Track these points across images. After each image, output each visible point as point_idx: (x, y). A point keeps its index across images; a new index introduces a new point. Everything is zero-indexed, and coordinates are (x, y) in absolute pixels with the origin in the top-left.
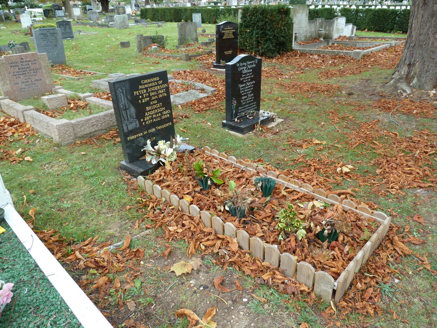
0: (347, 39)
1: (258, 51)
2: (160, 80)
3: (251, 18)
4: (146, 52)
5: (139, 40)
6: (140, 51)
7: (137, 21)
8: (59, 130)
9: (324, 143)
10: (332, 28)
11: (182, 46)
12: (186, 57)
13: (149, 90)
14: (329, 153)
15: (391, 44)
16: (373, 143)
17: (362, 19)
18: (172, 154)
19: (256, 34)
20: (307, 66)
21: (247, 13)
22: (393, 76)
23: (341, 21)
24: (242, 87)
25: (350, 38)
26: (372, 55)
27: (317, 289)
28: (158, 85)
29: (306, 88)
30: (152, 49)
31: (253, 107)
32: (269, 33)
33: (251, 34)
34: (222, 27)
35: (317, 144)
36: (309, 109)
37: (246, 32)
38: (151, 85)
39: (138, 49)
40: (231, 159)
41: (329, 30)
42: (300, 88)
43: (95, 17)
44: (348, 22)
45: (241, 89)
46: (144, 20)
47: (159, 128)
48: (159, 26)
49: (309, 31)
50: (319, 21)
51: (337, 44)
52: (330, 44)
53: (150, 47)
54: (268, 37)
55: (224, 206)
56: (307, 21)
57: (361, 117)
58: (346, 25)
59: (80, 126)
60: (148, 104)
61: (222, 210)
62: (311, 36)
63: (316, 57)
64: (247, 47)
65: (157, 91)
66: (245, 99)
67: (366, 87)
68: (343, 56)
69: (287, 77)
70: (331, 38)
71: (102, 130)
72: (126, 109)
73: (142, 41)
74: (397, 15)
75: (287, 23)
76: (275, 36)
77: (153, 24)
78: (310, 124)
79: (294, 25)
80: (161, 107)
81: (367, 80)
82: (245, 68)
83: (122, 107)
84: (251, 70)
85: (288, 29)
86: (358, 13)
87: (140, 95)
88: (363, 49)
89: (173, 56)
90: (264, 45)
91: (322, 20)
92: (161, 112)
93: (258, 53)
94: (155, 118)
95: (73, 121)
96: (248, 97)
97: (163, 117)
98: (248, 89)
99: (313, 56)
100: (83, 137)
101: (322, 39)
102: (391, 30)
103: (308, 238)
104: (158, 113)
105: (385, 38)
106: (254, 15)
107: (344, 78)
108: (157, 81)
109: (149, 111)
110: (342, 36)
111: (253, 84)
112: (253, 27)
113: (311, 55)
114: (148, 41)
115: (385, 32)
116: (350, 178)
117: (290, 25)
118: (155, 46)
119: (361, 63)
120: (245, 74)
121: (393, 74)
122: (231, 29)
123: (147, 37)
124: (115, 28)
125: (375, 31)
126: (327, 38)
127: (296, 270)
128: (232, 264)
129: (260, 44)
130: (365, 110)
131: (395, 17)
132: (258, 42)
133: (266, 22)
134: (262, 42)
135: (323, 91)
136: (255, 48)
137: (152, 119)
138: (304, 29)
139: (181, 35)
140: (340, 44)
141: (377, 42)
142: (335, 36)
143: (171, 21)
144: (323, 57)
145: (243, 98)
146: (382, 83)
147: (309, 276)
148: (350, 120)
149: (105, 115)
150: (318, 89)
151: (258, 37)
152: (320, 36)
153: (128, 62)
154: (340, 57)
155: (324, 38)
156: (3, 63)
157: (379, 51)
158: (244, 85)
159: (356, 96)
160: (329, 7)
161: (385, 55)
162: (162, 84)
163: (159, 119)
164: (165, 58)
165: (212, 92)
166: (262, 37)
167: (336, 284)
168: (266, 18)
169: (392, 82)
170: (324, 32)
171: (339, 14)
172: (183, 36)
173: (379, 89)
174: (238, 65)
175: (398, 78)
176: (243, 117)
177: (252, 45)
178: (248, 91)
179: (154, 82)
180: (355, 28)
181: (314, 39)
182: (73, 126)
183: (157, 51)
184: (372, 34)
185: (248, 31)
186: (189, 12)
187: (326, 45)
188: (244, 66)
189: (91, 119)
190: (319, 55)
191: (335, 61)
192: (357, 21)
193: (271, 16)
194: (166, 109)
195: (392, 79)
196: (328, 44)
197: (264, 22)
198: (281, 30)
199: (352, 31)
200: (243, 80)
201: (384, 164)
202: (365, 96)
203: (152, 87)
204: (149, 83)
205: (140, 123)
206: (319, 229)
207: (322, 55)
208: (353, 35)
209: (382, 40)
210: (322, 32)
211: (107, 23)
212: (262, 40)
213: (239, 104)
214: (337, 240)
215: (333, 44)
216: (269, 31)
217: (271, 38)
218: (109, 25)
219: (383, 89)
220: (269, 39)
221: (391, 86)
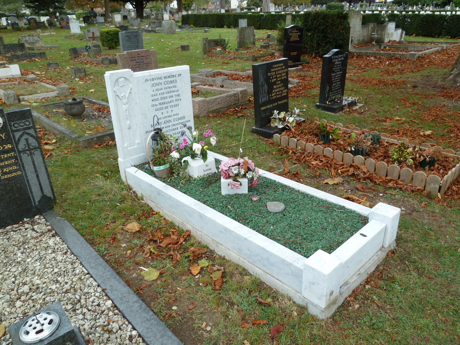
0: (397, 43)
1: (318, 53)
2: (283, 66)
3: (313, 22)
4: (211, 54)
5: (205, 43)
6: (205, 54)
7: (180, 27)
8: (199, 105)
9: (404, 119)
10: (384, 33)
11: (241, 49)
12: (253, 58)
13: (277, 73)
14: (409, 125)
15: (443, 47)
16: (443, 119)
17: (409, 24)
18: (293, 121)
19: (317, 37)
20: (367, 65)
21: (309, 18)
22: (452, 72)
23: (391, 26)
24: (334, 76)
25: (400, 42)
26: (426, 56)
27: (428, 189)
28: (282, 69)
29: (374, 82)
30: (217, 51)
31: (339, 94)
32: (330, 36)
33: (312, 37)
34: (290, 30)
35: (397, 120)
36: (382, 97)
37: (307, 35)
38: (278, 69)
39: (203, 51)
40: (339, 125)
41: (381, 34)
42: (370, 82)
43: (137, 23)
44: (397, 27)
45: (333, 77)
46: (187, 26)
47: (280, 103)
48: (206, 32)
49: (362, 35)
50: (371, 25)
51: (389, 47)
52: (382, 48)
53: (214, 49)
54: (328, 40)
55: (351, 148)
56: (361, 25)
57: (429, 103)
58: (395, 30)
59: (211, 104)
60: (275, 83)
61: (350, 150)
62: (363, 40)
63: (372, 58)
64: (307, 49)
65: (281, 74)
66: (335, 86)
67: (428, 81)
68: (399, 58)
69: (352, 74)
70: (383, 42)
71: (224, 108)
72: (262, 86)
73: (207, 44)
74: (446, 20)
75: (345, 27)
76: (334, 39)
77: (198, 29)
78: (386, 108)
79: (351, 29)
80: (282, 87)
81: (428, 76)
82: (337, 60)
83: (260, 84)
84: (341, 62)
85: (346, 33)
86: (405, 18)
87: (271, 76)
88: (418, 51)
89: (239, 57)
90: (324, 47)
91: (374, 25)
92: (282, 91)
93: (318, 55)
94: (278, 95)
95: (208, 99)
96: (336, 85)
97: (283, 95)
98: (337, 77)
99: (369, 57)
100: (213, 112)
101: (374, 43)
102: (439, 35)
103: (415, 164)
104: (280, 91)
105: (434, 43)
106: (315, 20)
107: (404, 75)
108: (282, 66)
109: (275, 89)
110: (392, 41)
111: (341, 74)
112: (314, 31)
113: (368, 56)
114: (212, 44)
115: (433, 37)
116: (432, 138)
117: (347, 29)
118: (219, 48)
119: (417, 63)
120: (337, 65)
121: (452, 71)
122: (297, 33)
123: (211, 40)
124: (163, 34)
125: (422, 36)
126: (380, 42)
127: (412, 179)
128: (365, 179)
129: (320, 46)
130: (431, 98)
131: (444, 23)
132: (319, 44)
133: (327, 26)
134: (323, 44)
135: (390, 84)
136: (316, 50)
137: (276, 95)
138: (358, 33)
139: (241, 38)
140: (393, 47)
141: (428, 46)
142: (386, 40)
143: (213, 27)
144: (380, 58)
145: (334, 85)
146: (442, 78)
147: (422, 180)
148: (419, 104)
149: (227, 96)
150: (386, 83)
151: (319, 40)
152: (372, 40)
153: (197, 62)
154: (396, 59)
155: (375, 42)
156: (125, 58)
157: (432, 53)
158: (335, 74)
159: (420, 89)
160: (371, 12)
161: (438, 57)
162: (284, 69)
163: (280, 96)
164: (231, 59)
165: (297, 83)
166: (323, 40)
167: (442, 182)
168: (327, 22)
169: (451, 77)
170: (376, 36)
171: (387, 19)
172: (242, 40)
173: (440, 83)
174: (333, 57)
175: (456, 73)
176: (333, 100)
177: (312, 48)
178: (337, 80)
179: (280, 66)
180: (404, 32)
181: (367, 42)
182: (209, 102)
183: (222, 53)
184: (421, 39)
185: (310, 34)
186: (232, 17)
187: (378, 48)
188: (336, 58)
189: (217, 98)
190: (375, 57)
191: (392, 62)
192: (405, 26)
193: (331, 21)
194: (285, 89)
195: (451, 74)
196: (380, 47)
197: (325, 26)
198: (340, 33)
199: (401, 36)
200: (335, 70)
201: (456, 131)
202: (428, 88)
203: (278, 70)
204: (277, 67)
205: (269, 97)
206: (422, 158)
207: (378, 57)
208: (402, 40)
209: (431, 44)
210: (374, 36)
211: (154, 29)
212: (322, 43)
213: (330, 90)
214: (434, 166)
215: (385, 47)
216: (330, 34)
217: (331, 40)
218: (156, 31)
219: (443, 83)
220: (329, 42)
221: (450, 80)
